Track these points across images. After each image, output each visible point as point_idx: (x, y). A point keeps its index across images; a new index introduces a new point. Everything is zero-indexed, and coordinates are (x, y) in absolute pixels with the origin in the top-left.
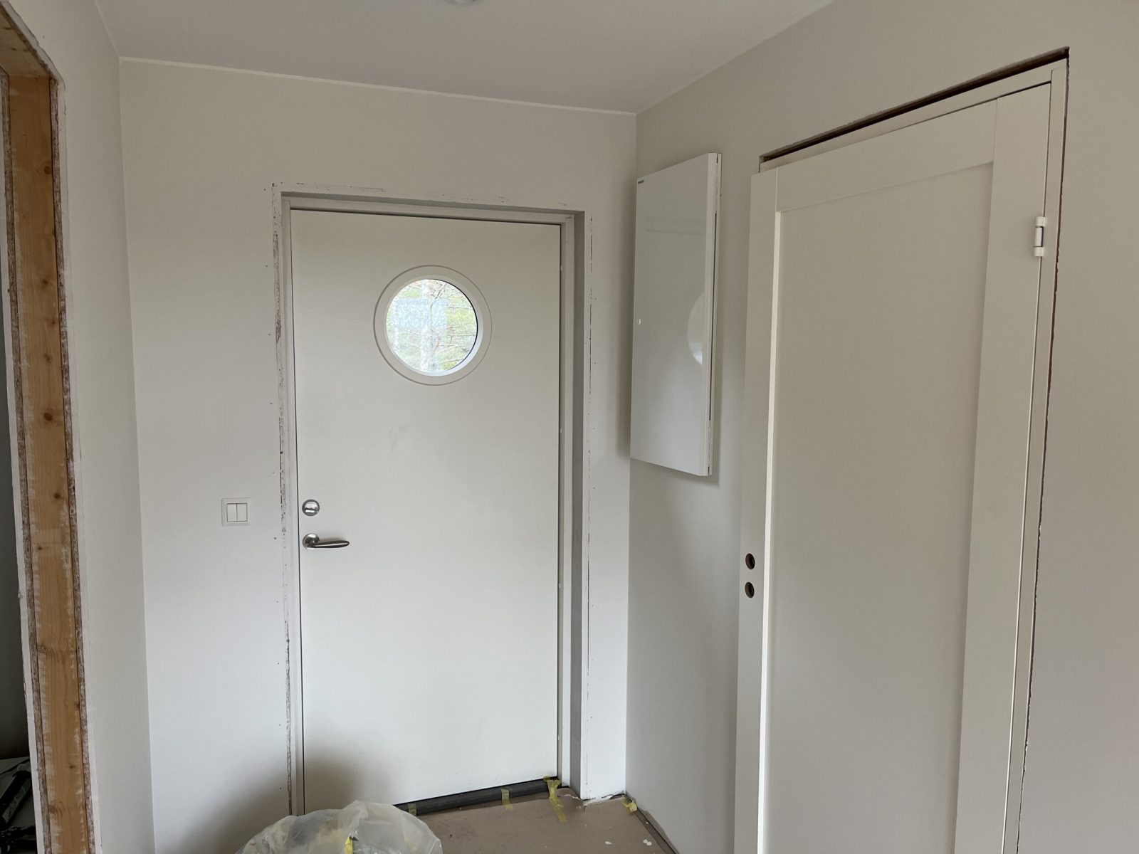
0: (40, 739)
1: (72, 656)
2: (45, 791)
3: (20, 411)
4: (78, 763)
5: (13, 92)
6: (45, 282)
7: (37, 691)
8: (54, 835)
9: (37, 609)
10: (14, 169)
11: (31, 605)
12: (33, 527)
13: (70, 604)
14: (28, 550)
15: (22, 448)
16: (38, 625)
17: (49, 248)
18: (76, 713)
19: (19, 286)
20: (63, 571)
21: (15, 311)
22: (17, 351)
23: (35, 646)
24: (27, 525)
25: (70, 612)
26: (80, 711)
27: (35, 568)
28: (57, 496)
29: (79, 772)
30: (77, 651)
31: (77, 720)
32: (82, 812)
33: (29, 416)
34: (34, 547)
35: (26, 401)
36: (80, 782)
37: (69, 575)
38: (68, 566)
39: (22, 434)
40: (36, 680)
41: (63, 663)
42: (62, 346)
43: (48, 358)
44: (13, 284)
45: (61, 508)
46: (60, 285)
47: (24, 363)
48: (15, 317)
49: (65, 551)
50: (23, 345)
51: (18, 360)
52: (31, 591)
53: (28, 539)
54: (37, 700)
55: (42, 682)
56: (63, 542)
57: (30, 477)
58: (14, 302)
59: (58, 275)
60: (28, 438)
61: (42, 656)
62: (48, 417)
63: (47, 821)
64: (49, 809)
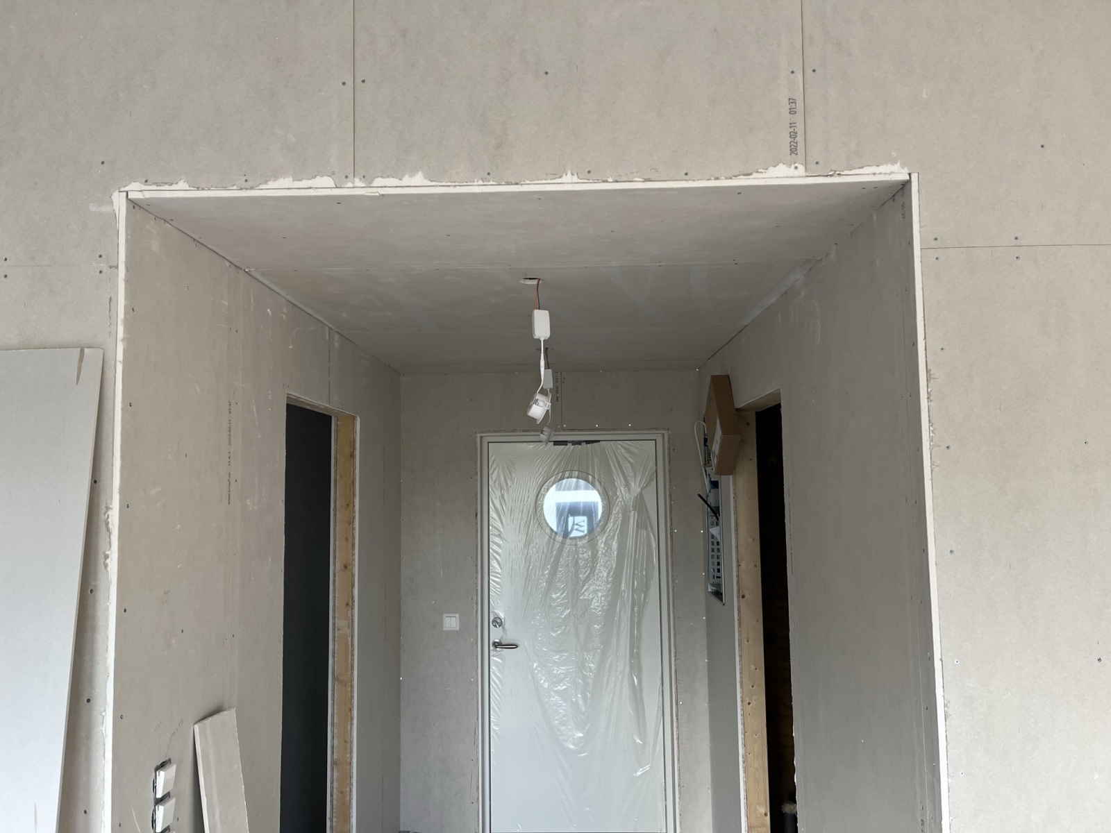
0: (333, 725)
1: (349, 684)
2: (333, 753)
3: (334, 564)
4: (348, 740)
5: (339, 423)
6: (348, 505)
8: (335, 777)
9: (336, 659)
10: (338, 457)
11: (334, 657)
12: (336, 619)
13: (350, 658)
14: (334, 630)
15: (334, 581)
16: (336, 668)
17: (350, 490)
18: (349, 713)
19: (337, 507)
20: (348, 641)
21: (335, 519)
22: (335, 537)
23: (334, 678)
24: (334, 618)
25: (350, 661)
26: (351, 712)
27: (336, 639)
28: (347, 604)
29: (349, 745)
30: (351, 682)
31: (349, 717)
32: (348, 767)
33: (338, 568)
34: (336, 629)
35: (337, 560)
36: (349, 751)
37: (350, 641)
38: (350, 639)
39: (334, 575)
40: (333, 695)
41: (345, 686)
42: (353, 534)
43: (347, 540)
44: (335, 506)
45: (348, 610)
46: (353, 506)
47: (337, 542)
48: (335, 522)
49: (349, 631)
50: (337, 533)
51: (335, 541)
52: (334, 650)
53: (334, 624)
54: (333, 704)
55: (336, 696)
56: (349, 627)
57: (337, 595)
58: (335, 515)
59: (353, 502)
60: (337, 576)
61: (336, 683)
62: (346, 567)
63: (332, 769)
64: (334, 763)
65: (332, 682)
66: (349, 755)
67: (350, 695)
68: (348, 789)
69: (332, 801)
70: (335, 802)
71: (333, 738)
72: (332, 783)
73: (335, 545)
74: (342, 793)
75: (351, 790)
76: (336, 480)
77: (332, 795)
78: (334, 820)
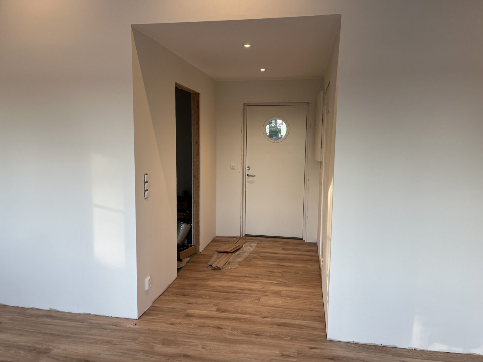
0: (193, 191)
1: (198, 178)
2: (193, 199)
3: (193, 142)
4: (198, 195)
5: (194, 95)
6: (197, 123)
7: (193, 183)
10: (194, 107)
14: (193, 162)
15: (193, 147)
16: (194, 174)
17: (198, 118)
19: (194, 123)
23: (193, 177)
24: (193, 158)
27: (194, 165)
28: (197, 155)
29: (198, 197)
32: (198, 203)
33: (194, 142)
35: (194, 140)
36: (198, 199)
38: (198, 165)
39: (193, 145)
40: (193, 182)
42: (199, 132)
43: (197, 134)
46: (199, 123)
48: (193, 128)
49: (198, 163)
50: (194, 132)
51: (193, 134)
52: (193, 168)
53: (193, 160)
54: (193, 185)
56: (198, 161)
57: (194, 151)
58: (193, 126)
62: (197, 143)
67: (198, 182)
69: (193, 213)
70: (194, 213)
71: (193, 194)
72: (193, 208)
73: (193, 136)
74: (196, 210)
76: (193, 114)
77: (193, 211)
78: (194, 218)
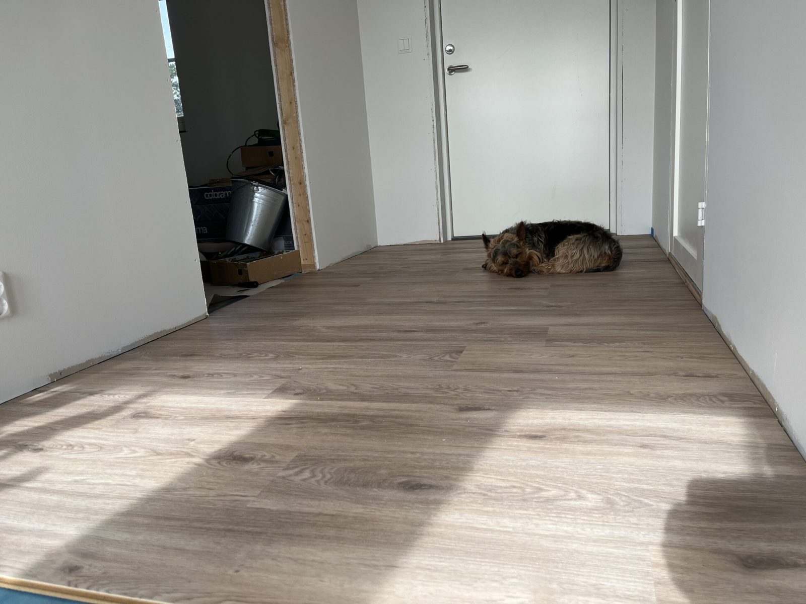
2: (282, 116)
4: (293, 101)
7: (276, 64)
9: (273, 26)
11: (271, 23)
25: (285, 27)
29: (294, 105)
36: (294, 111)
40: (275, 60)
63: (284, 129)
64: (284, 122)
65: (273, 48)
66: (295, 115)
67: (289, 59)
68: (298, 145)
74: (294, 148)
75: (301, 146)
77: (286, 151)
78: (291, 171)
